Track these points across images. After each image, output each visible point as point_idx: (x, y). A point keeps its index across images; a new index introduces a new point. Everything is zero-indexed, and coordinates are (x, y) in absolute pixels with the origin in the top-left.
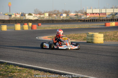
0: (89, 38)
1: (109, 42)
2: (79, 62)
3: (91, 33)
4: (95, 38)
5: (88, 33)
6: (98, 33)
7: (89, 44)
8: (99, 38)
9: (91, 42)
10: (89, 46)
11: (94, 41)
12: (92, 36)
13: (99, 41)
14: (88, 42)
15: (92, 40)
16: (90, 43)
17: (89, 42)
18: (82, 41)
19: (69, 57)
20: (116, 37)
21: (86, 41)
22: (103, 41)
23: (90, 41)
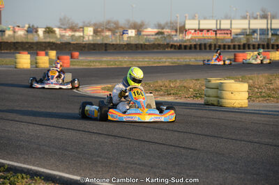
0: (211, 92)
1: (260, 105)
2: (211, 167)
3: (215, 81)
4: (226, 94)
5: (209, 81)
6: (233, 81)
7: (212, 108)
8: (237, 93)
9: (215, 103)
10: (210, 114)
11: (224, 100)
12: (219, 88)
13: (237, 101)
14: (207, 104)
15: (219, 97)
16: (213, 105)
17: (210, 102)
18: (190, 101)
19: (178, 150)
20: (273, 89)
21: (201, 101)
22: (247, 101)
23: (213, 100)
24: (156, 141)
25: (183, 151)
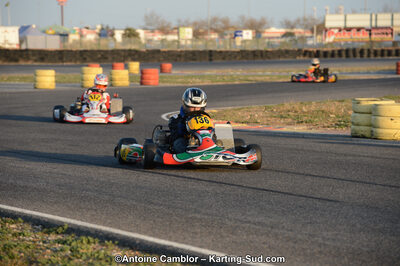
0: (361, 118)
3: (367, 102)
4: (384, 121)
5: (358, 103)
6: (393, 102)
7: (362, 141)
9: (368, 134)
10: (359, 150)
11: (380, 131)
12: (373, 112)
14: (355, 136)
15: (373, 126)
16: (364, 137)
17: (360, 133)
18: (331, 131)
19: (310, 201)
21: (347, 132)
23: (363, 130)
24: (279, 189)
25: (319, 203)
